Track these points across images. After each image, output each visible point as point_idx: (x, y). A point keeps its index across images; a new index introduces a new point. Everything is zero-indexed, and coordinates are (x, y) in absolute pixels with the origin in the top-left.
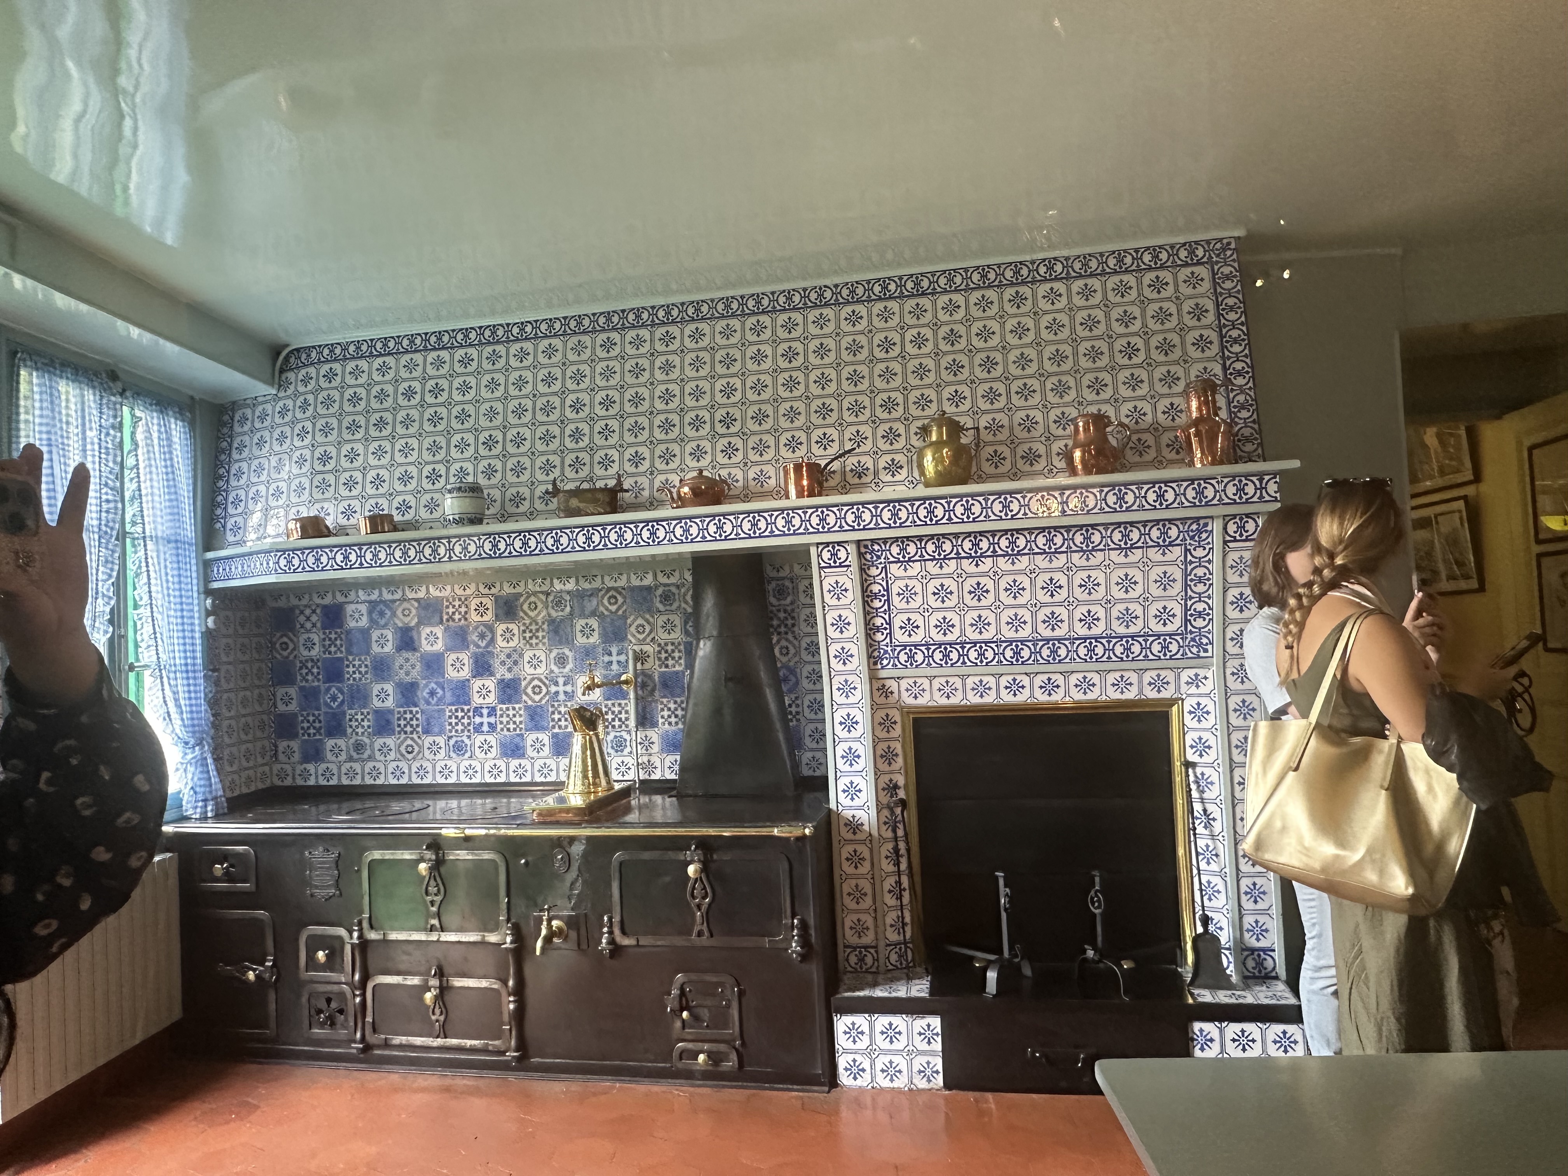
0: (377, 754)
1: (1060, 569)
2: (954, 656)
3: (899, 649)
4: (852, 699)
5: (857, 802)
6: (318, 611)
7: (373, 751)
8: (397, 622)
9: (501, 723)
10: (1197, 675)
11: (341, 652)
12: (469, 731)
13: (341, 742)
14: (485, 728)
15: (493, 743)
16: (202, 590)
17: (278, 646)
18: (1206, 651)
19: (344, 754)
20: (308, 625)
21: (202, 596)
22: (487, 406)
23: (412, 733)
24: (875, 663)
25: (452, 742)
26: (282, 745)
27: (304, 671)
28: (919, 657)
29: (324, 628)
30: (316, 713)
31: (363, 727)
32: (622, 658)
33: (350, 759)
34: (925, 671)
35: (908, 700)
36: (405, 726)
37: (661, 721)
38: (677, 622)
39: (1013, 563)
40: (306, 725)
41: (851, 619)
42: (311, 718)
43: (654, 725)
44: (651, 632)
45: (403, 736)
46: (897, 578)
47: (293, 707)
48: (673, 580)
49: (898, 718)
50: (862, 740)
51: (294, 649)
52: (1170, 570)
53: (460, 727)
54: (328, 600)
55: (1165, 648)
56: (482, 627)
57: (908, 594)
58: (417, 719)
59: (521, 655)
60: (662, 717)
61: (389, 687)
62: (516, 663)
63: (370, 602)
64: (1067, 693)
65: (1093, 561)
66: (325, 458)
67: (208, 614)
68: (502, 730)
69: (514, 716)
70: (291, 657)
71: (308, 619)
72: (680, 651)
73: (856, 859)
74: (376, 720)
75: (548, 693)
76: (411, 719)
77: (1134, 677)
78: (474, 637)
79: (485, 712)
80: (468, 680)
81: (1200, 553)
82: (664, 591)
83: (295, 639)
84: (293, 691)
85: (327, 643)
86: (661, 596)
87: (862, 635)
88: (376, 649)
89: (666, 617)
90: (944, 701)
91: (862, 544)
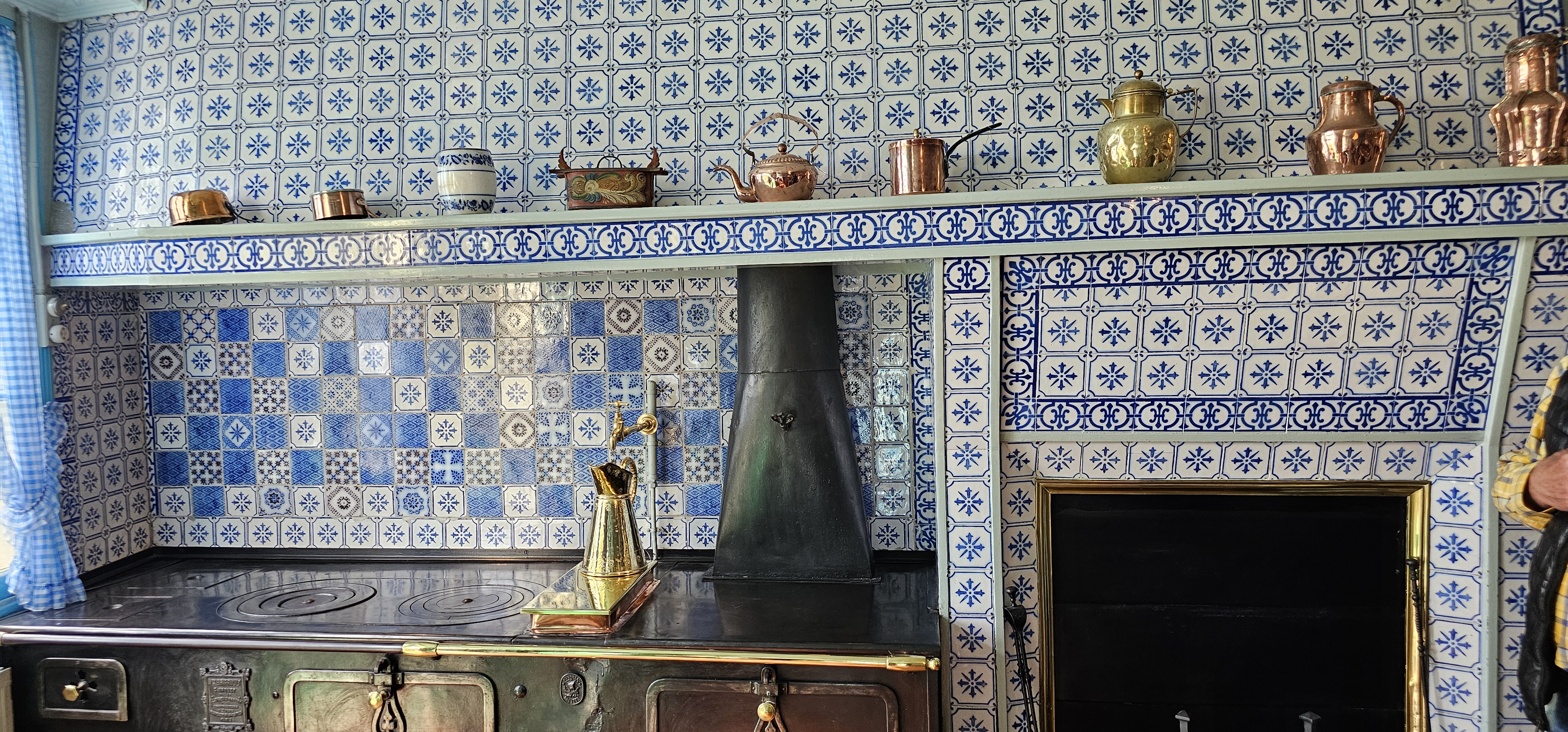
0: (299, 508)
1: (1287, 304)
2: (1121, 416)
3: (1043, 405)
4: (974, 470)
5: (977, 608)
6: (214, 316)
7: (293, 504)
8: (324, 333)
9: (470, 472)
10: (1456, 452)
11: (247, 372)
12: (425, 481)
13: (248, 491)
14: (448, 478)
15: (459, 499)
16: (40, 287)
17: (157, 362)
18: (1476, 420)
19: (252, 507)
20: (200, 335)
21: (41, 298)
22: (458, 42)
23: (346, 482)
24: (1009, 423)
25: (403, 495)
26: (166, 493)
27: (195, 396)
28: (1072, 416)
29: (222, 339)
30: (214, 452)
31: (279, 472)
32: (636, 392)
33: (262, 514)
34: (1077, 434)
35: (1048, 471)
36: (338, 472)
37: (686, 474)
38: (711, 347)
39: (1220, 294)
40: (199, 468)
41: (982, 363)
42: (206, 459)
43: (678, 479)
44: (675, 358)
45: (334, 486)
46: (1051, 309)
47: (180, 443)
48: (705, 292)
49: (1033, 496)
50: (987, 525)
51: (181, 366)
52: (1444, 309)
53: (413, 476)
54: (227, 303)
55: (1419, 415)
56: (443, 345)
57: (1064, 331)
58: (354, 464)
59: (498, 384)
60: (688, 469)
61: (315, 421)
62: (490, 393)
63: (288, 307)
65: (1336, 294)
66: (219, 108)
67: (51, 322)
68: (471, 481)
69: (488, 463)
70: (176, 378)
71: (199, 326)
72: (713, 385)
73: (972, 683)
74: (297, 464)
75: (535, 433)
76: (346, 464)
77: (1366, 452)
78: (434, 358)
79: (448, 457)
80: (424, 415)
81: (1491, 287)
82: (694, 306)
83: (181, 353)
84: (180, 423)
85: (227, 359)
86: (689, 312)
87: (995, 385)
88: (294, 369)
89: (696, 340)
90: (1097, 475)
91: (1007, 261)
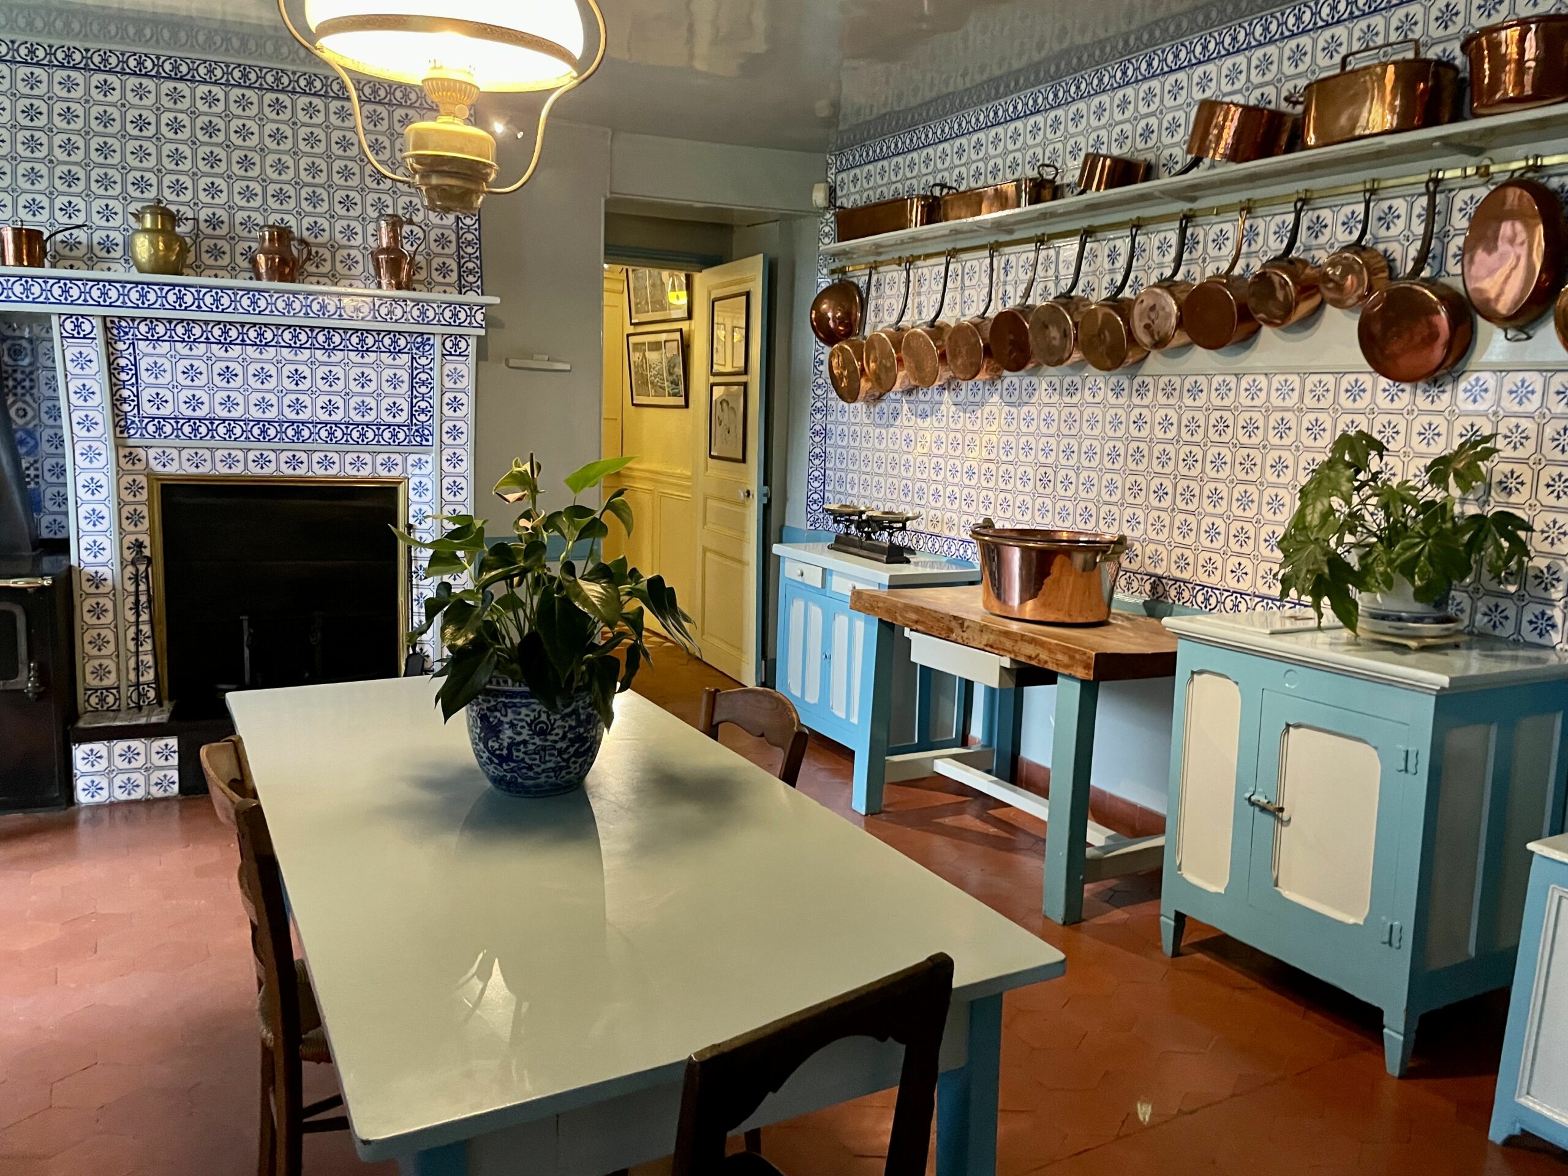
1: (305, 363)
2: (203, 430)
3: (146, 420)
4: (96, 464)
5: (100, 559)
10: (420, 460)
18: (427, 440)
24: (122, 432)
28: (168, 429)
34: (174, 442)
35: (157, 468)
39: (261, 353)
41: (96, 388)
46: (145, 355)
49: (145, 484)
50: (106, 502)
52: (399, 372)
55: (394, 435)
57: (156, 370)
64: (310, 468)
65: (333, 359)
73: (98, 611)
77: (368, 458)
81: (423, 361)
87: (107, 404)
90: (193, 470)
91: (108, 320)
